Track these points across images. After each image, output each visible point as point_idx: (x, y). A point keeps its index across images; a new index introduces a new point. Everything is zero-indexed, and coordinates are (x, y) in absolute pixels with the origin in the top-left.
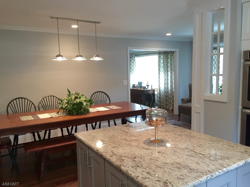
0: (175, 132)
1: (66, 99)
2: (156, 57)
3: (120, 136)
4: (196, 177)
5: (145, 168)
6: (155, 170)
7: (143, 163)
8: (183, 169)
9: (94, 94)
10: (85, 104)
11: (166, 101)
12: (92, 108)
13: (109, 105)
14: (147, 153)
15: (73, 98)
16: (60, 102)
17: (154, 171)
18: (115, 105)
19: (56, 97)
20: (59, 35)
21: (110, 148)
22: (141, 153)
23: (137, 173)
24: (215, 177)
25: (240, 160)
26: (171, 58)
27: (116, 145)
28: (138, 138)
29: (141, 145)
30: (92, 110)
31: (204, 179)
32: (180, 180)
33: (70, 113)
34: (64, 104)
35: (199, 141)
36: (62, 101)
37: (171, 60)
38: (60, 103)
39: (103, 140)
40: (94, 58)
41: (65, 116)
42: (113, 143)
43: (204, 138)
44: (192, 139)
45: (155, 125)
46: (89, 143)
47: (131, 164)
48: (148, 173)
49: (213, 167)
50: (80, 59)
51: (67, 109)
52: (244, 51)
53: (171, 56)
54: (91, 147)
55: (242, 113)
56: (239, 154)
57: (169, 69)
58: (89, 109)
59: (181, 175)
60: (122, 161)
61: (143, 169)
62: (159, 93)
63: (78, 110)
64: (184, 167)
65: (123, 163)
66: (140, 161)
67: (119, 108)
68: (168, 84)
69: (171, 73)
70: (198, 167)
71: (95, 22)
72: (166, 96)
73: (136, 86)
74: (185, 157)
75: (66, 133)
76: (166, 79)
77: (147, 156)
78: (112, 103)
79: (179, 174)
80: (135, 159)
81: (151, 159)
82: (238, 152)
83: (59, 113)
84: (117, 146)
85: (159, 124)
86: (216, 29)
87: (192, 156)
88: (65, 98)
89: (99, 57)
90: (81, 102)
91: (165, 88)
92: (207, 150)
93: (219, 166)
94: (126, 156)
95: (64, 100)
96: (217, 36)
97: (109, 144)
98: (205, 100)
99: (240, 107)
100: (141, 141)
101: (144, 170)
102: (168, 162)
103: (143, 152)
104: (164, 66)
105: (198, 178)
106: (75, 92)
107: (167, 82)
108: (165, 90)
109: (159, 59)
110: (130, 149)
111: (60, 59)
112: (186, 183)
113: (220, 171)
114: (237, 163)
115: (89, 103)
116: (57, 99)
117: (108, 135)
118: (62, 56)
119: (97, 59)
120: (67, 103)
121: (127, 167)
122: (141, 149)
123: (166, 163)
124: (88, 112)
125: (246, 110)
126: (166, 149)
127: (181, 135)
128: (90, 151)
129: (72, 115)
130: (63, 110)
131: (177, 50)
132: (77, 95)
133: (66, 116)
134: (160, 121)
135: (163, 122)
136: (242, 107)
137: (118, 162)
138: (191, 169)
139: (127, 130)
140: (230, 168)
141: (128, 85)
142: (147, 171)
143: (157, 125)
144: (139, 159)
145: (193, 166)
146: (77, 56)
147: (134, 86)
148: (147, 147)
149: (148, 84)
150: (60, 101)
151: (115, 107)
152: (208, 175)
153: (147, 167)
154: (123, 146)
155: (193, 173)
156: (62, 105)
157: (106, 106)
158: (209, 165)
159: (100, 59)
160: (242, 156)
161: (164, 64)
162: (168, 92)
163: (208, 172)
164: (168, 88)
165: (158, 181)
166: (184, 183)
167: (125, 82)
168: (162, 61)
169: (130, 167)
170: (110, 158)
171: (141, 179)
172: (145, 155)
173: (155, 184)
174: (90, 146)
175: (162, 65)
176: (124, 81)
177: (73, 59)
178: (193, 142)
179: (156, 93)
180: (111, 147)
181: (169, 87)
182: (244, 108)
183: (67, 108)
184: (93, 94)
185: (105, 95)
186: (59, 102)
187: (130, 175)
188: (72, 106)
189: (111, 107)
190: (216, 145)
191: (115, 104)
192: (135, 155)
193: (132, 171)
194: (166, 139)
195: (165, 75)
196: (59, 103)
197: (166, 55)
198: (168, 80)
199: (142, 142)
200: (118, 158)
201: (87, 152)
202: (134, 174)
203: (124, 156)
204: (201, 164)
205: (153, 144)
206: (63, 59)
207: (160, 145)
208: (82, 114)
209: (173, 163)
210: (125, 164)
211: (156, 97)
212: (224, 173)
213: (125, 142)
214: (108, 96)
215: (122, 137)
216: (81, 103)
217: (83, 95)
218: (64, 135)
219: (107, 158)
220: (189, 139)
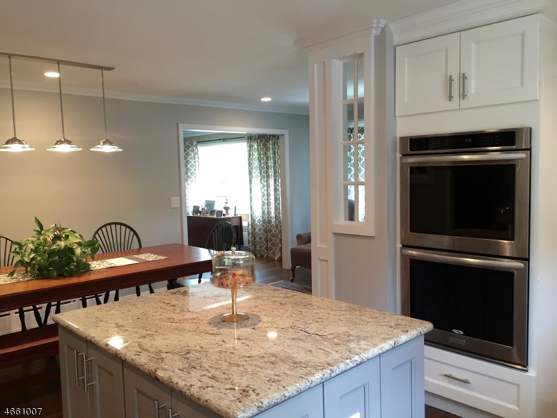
0: (275, 299)
1: (33, 242)
2: (243, 147)
3: (159, 314)
4: (303, 376)
5: (207, 370)
6: (226, 372)
7: (204, 360)
8: (281, 364)
9: (101, 228)
10: (78, 251)
11: (267, 242)
12: (97, 260)
13: (137, 254)
14: (213, 341)
15: (49, 239)
16: (18, 250)
17: (224, 373)
18: (152, 253)
19: (7, 239)
20: (14, 93)
21: (137, 340)
22: (201, 342)
23: (190, 380)
24: (337, 372)
25: (384, 340)
26: (274, 149)
27: (149, 332)
28: (197, 315)
29: (202, 328)
30: (96, 265)
31: (318, 377)
32: (273, 384)
33: (42, 273)
34: (27, 255)
35: (317, 311)
36: (21, 246)
37: (274, 153)
38: (15, 252)
39: (121, 324)
40: (99, 146)
41: (30, 282)
42: (143, 328)
43: (328, 307)
44: (306, 310)
45: (231, 283)
46: (87, 333)
47: (179, 364)
48: (213, 378)
49: (337, 356)
50: (65, 149)
51: (34, 264)
52: (400, 138)
53: (274, 146)
54: (93, 340)
55: (403, 256)
56: (386, 329)
57: (271, 172)
58: (90, 263)
59: (275, 375)
60: (160, 360)
61: (203, 371)
62: (252, 224)
63: (63, 267)
64: (283, 361)
65: (163, 364)
66: (199, 357)
67: (161, 258)
68: (269, 204)
69: (275, 181)
70: (310, 357)
71: (101, 68)
72: (265, 231)
73: (200, 209)
74: (288, 342)
75: (32, 323)
76: (266, 193)
77: (213, 348)
78: (146, 248)
79: (273, 372)
80: (188, 356)
81: (220, 352)
82: (384, 327)
83: (15, 275)
84: (152, 333)
85: (238, 282)
86: (350, 92)
87: (301, 340)
88: (30, 239)
89: (112, 145)
90: (69, 248)
91: (263, 212)
92: (329, 327)
93: (348, 352)
94: (168, 350)
95: (26, 244)
96: (353, 107)
97: (134, 330)
98: (336, 234)
99: (399, 246)
100: (202, 320)
101: (205, 373)
102: (253, 355)
103: (205, 341)
104: (260, 165)
105: (306, 377)
106: (54, 225)
107: (267, 199)
108: (263, 217)
109: (250, 151)
110: (179, 336)
111: (15, 148)
112: (284, 387)
113: (348, 361)
114: (380, 346)
115: (89, 249)
116: (9, 242)
117: (130, 313)
118: (20, 142)
119: (108, 149)
120: (35, 251)
121: (171, 372)
122: (202, 334)
123: (249, 357)
124: (87, 269)
125: (410, 251)
126: (254, 330)
127: (285, 304)
128: (91, 351)
129: (48, 278)
130: (24, 268)
131: (286, 132)
132: (60, 231)
133: (33, 282)
134: (242, 275)
135: (247, 278)
136: (401, 246)
137: (152, 363)
138: (295, 363)
139: (175, 302)
140: (366, 356)
141: (181, 208)
142: (210, 375)
143: (235, 285)
144: (197, 354)
145: (301, 356)
146: (58, 142)
147: (196, 209)
148: (215, 330)
149: (227, 206)
150: (17, 246)
151: (151, 257)
152: (325, 371)
153: (211, 367)
154: (165, 332)
155: (298, 370)
156: (22, 257)
157: (130, 255)
158: (331, 353)
159: (113, 150)
160: (390, 333)
161: (260, 161)
162: (270, 222)
163: (326, 365)
164: (269, 213)
165: (231, 389)
166: (280, 387)
167: (175, 201)
168: (256, 155)
169: (176, 370)
170: (134, 358)
171: (198, 390)
172: (209, 346)
173: (223, 396)
174: (89, 338)
175: (256, 163)
176: (173, 199)
177: (48, 150)
178: (307, 314)
179: (245, 224)
180: (138, 336)
181: (273, 211)
182: (405, 246)
183: (34, 262)
184: (98, 230)
185: (128, 230)
186: (13, 250)
187: (175, 386)
188: (46, 256)
189: (143, 257)
190: (347, 316)
191: (152, 250)
192: (188, 347)
193: (180, 377)
194: (254, 313)
195: (264, 186)
196: (13, 252)
197: (264, 143)
198: (268, 195)
199: (205, 322)
200: (152, 355)
201: (85, 353)
202: (184, 383)
203: (164, 351)
204: (316, 352)
205: (228, 325)
206: (24, 147)
207: (241, 324)
208: (71, 275)
209: (263, 355)
210: (165, 367)
211: (245, 234)
212: (355, 364)
213: (169, 324)
214: (135, 233)
215: (164, 315)
216: (70, 250)
217: (75, 232)
218: (28, 327)
219: (127, 358)
220: (300, 310)
